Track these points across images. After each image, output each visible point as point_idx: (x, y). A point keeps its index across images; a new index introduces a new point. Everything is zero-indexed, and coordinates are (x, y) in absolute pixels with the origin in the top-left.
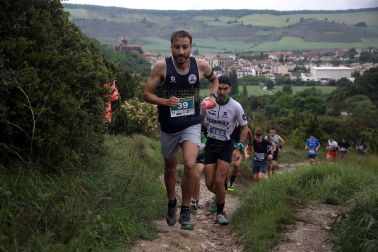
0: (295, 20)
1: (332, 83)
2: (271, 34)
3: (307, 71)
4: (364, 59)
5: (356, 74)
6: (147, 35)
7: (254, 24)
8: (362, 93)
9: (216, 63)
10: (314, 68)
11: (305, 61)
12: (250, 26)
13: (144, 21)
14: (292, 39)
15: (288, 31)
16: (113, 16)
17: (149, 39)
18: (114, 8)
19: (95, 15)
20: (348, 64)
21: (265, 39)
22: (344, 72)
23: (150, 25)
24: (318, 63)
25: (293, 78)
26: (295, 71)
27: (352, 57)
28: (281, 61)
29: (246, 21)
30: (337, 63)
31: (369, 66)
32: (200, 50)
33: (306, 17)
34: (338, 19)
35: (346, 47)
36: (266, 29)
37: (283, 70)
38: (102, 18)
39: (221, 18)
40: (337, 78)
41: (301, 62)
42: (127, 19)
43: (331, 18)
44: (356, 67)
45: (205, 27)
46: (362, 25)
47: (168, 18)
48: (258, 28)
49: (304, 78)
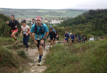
0: (48, 11)
1: (56, 24)
2: (43, 14)
3: (51, 22)
4: (62, 19)
5: (61, 22)
6: (16, 14)
7: (40, 12)
8: (63, 26)
9: (31, 20)
10: (52, 21)
11: (51, 20)
12: (39, 12)
13: (15, 11)
14: (48, 15)
15: (47, 13)
16: (8, 10)
17: (16, 15)
18: (9, 9)
19: (4, 10)
20: (59, 20)
21: (42, 15)
22: (58, 22)
23: (17, 12)
24: (53, 20)
25: (48, 23)
26: (49, 21)
27: (60, 19)
28: (46, 19)
29: (38, 11)
30: (57, 20)
31: (63, 20)
32: (28, 17)
33: (50, 11)
34: (57, 11)
35: (58, 17)
36: (42, 13)
37: (46, 21)
38: (6, 11)
39: (33, 11)
40: (57, 23)
41: (50, 20)
42: (11, 11)
43: (55, 11)
44: (61, 21)
45: (29, 12)
46: (61, 13)
47: (21, 11)
48: (41, 13)
49: (51, 23)
